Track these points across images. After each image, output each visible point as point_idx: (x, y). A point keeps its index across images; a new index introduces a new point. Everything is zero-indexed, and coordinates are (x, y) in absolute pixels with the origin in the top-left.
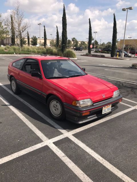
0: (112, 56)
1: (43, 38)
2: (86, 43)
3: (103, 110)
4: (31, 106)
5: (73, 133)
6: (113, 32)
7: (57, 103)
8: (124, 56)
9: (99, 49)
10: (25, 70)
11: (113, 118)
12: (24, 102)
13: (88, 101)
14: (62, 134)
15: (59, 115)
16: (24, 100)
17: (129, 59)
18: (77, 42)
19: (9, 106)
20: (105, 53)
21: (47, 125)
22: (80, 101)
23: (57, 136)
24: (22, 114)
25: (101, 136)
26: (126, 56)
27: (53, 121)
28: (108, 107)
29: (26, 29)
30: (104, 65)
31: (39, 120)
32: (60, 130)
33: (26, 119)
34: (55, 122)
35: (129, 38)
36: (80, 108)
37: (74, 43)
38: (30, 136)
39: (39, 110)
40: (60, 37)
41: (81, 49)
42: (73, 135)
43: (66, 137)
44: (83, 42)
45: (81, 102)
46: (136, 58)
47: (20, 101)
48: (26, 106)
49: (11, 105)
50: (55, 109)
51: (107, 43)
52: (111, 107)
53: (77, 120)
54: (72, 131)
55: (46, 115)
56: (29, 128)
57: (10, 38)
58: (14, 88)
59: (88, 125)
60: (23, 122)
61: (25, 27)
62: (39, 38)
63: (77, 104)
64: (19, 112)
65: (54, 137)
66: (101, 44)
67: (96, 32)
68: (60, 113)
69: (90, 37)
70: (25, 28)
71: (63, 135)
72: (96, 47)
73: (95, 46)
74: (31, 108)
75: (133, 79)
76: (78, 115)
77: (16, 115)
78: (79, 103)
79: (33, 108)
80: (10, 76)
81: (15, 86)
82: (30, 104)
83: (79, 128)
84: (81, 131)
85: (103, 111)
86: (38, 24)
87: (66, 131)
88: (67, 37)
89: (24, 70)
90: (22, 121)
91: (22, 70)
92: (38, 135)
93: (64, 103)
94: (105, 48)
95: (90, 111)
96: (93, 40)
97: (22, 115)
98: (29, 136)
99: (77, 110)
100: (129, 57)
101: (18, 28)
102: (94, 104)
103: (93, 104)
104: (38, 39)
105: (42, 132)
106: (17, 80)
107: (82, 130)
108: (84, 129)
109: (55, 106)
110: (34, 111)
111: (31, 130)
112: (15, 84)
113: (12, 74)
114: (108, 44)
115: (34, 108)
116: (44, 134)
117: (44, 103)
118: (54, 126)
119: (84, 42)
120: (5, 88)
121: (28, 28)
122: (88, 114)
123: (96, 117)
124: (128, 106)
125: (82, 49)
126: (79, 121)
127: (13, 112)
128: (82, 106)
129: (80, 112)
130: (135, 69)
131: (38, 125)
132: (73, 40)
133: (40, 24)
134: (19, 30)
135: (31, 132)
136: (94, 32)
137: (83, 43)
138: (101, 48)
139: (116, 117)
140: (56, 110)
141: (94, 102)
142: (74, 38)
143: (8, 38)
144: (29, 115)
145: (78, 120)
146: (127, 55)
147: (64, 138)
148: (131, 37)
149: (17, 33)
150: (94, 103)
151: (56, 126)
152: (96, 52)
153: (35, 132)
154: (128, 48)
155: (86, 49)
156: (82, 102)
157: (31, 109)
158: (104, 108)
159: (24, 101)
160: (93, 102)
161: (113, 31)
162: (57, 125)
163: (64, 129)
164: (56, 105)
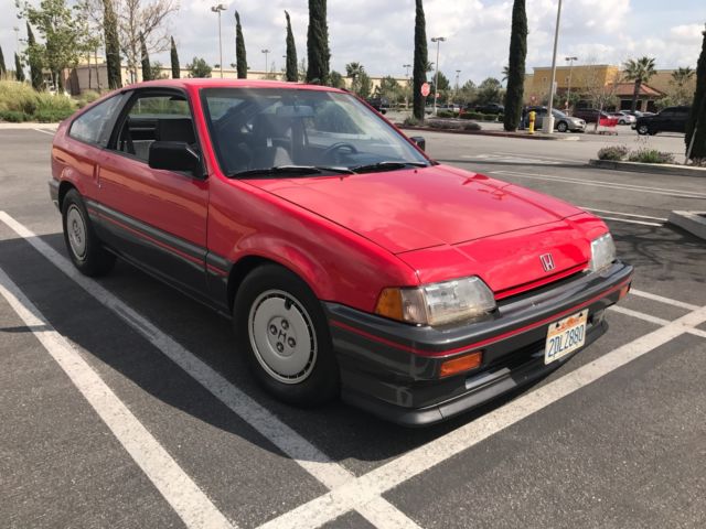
0: (509, 127)
1: (232, 65)
2: (403, 84)
3: (549, 339)
4: (155, 329)
5: (389, 485)
6: (510, 31)
7: (288, 306)
8: (556, 127)
9: (452, 106)
10: (126, 148)
11: (586, 382)
12: (122, 311)
13: (468, 292)
14: (321, 490)
15: (301, 374)
16: (123, 299)
17: (578, 138)
18: (365, 81)
19: (38, 334)
20: (479, 118)
21: (232, 436)
22: (421, 290)
23: (293, 505)
24: (101, 372)
25: (550, 494)
26: (562, 127)
27: (265, 411)
28: (571, 322)
29: (163, 21)
30: (481, 156)
31: (187, 409)
32: (309, 466)
33: (121, 404)
34: (282, 418)
35: (568, 59)
36: (425, 333)
37: (353, 84)
38: (127, 511)
39: (191, 351)
40: (299, 61)
41: (384, 106)
42: (387, 495)
43: (344, 509)
44: (389, 79)
45: (430, 295)
46: (600, 133)
47: (103, 307)
48: (131, 328)
49: (50, 330)
50: (279, 344)
51: (485, 82)
52: (584, 323)
53: (404, 400)
54: (380, 471)
55: (231, 378)
56: (127, 457)
57: (101, 66)
58: (78, 244)
59: (466, 427)
60: (101, 421)
61: (158, 10)
62: (217, 66)
63: (403, 307)
64: (85, 364)
65: (271, 517)
66: (461, 86)
67: (442, 39)
68: (308, 366)
69: (422, 53)
70: (155, 17)
71: (325, 499)
72: (442, 100)
73: (437, 95)
74: (154, 342)
75: (623, 205)
76: (415, 372)
77: (66, 378)
78: (420, 304)
79: (162, 341)
80: (57, 184)
81: (83, 235)
82: (152, 320)
83: (419, 452)
84: (433, 468)
85: (549, 345)
86: (213, 9)
87: (347, 474)
88: (328, 50)
89: (122, 149)
90: (94, 413)
91: (111, 146)
92: (174, 502)
93: (332, 307)
94: (475, 103)
95: (483, 351)
96: (430, 69)
97: (101, 381)
98: (116, 515)
99: (407, 343)
100: (574, 131)
101: (128, 15)
102: (501, 309)
103: (493, 305)
104: (214, 69)
105: (201, 483)
106: (90, 203)
107: (439, 459)
108: (447, 456)
109: (277, 323)
110: (170, 356)
111: (135, 472)
112: (81, 223)
113: (67, 173)
114: (487, 88)
115: (170, 339)
116: (210, 493)
117: (220, 312)
118: (275, 441)
119: (393, 82)
120: (43, 247)
121: (170, 16)
122: (472, 363)
123: (510, 384)
124: (646, 322)
125: (388, 106)
126: (417, 409)
127: (54, 363)
128: (437, 318)
129: (427, 353)
130: (615, 169)
131: (180, 435)
132: (351, 74)
133: (220, 7)
134: (131, 23)
135: (133, 481)
136: (433, 40)
137: (390, 83)
138: (459, 102)
139: (604, 377)
140: (287, 346)
141: (503, 296)
142: (355, 66)
143: (96, 67)
144: (136, 381)
145: (409, 404)
146: (565, 123)
147: (332, 517)
148: (575, 59)
149: (123, 37)
150: (500, 302)
151: (288, 438)
152: (441, 115)
153: (160, 486)
154: (565, 101)
155: (404, 107)
156: (434, 294)
157: (154, 348)
158: (552, 327)
159: (122, 305)
160: (496, 293)
161: (513, 26)
162: (294, 432)
163: (334, 455)
164: (285, 321)
